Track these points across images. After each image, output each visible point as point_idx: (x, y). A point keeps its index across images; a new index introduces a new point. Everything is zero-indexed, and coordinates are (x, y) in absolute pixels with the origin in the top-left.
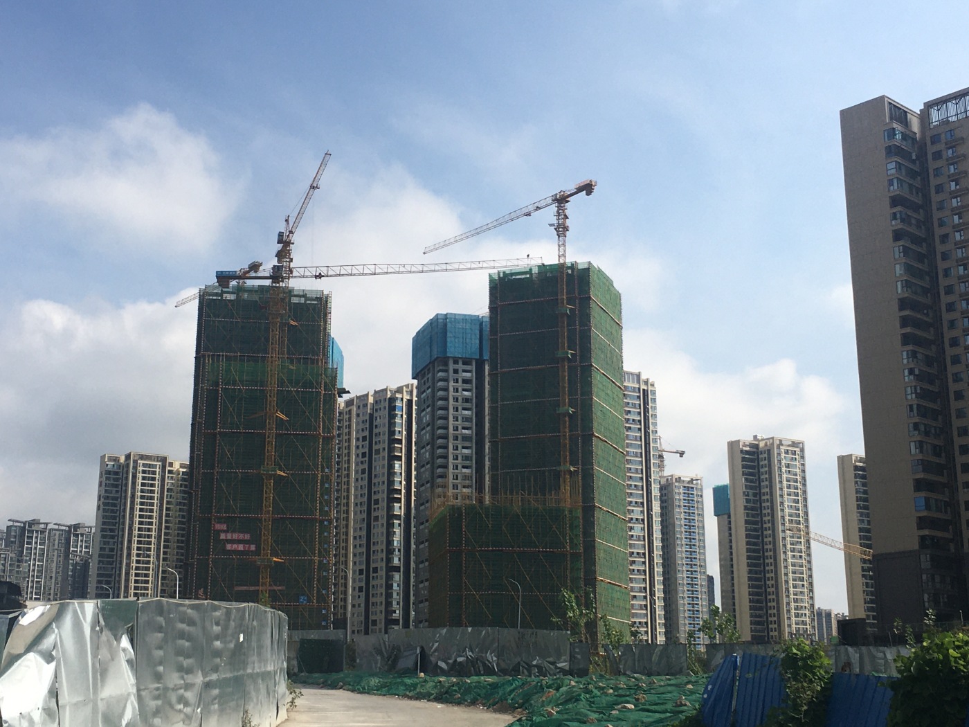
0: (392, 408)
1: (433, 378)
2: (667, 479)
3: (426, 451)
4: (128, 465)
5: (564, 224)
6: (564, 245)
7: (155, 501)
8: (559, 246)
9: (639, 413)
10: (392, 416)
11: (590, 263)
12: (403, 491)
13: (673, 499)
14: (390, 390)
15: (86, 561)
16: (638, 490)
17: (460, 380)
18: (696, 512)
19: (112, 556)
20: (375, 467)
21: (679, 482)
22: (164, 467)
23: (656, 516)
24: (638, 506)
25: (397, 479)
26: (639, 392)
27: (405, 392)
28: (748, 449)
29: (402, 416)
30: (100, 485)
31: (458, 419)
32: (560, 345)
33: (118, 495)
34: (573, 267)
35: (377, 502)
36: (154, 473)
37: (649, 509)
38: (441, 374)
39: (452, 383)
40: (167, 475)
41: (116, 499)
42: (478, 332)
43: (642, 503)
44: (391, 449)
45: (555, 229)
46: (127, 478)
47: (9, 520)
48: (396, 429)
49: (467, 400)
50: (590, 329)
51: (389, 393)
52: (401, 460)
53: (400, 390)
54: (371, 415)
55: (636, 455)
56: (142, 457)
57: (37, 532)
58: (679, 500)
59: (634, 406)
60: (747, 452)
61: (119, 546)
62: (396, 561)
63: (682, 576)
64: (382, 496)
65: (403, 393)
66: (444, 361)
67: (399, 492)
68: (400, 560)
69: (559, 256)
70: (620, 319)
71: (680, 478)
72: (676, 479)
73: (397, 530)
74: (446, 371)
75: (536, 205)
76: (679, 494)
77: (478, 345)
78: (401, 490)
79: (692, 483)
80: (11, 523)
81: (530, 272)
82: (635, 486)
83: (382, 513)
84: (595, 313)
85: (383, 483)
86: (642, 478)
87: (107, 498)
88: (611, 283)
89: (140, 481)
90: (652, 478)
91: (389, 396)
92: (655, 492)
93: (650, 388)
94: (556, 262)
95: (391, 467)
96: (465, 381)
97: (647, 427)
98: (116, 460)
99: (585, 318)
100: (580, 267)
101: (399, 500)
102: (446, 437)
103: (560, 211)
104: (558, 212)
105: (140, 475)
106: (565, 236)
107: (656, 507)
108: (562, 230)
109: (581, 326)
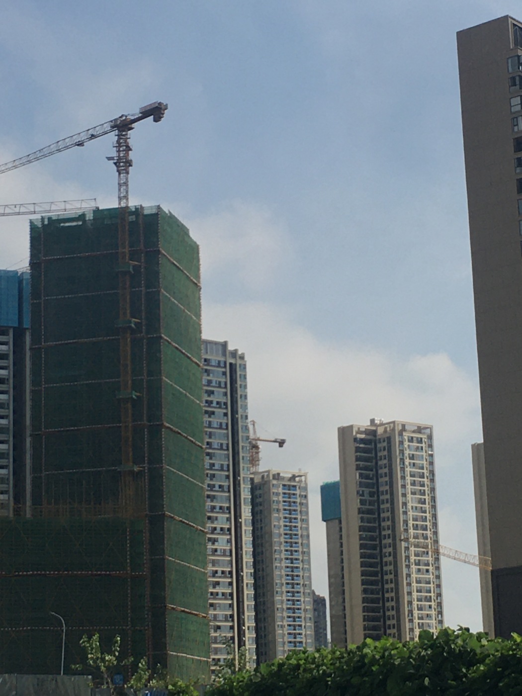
2: (263, 477)
5: (126, 157)
6: (126, 184)
8: (120, 185)
9: (225, 394)
11: (159, 207)
13: (269, 502)
16: (223, 491)
18: (299, 517)
21: (278, 479)
23: (245, 525)
24: (223, 513)
26: (225, 367)
28: (363, 436)
32: (121, 312)
34: (138, 211)
37: (237, 515)
42: (16, 293)
43: (229, 508)
45: (115, 163)
50: (159, 292)
55: (221, 447)
58: (278, 502)
59: (219, 385)
60: (362, 441)
63: (281, 599)
69: (120, 199)
70: (198, 277)
71: (279, 474)
72: (274, 476)
75: (90, 132)
76: (278, 494)
77: (16, 310)
79: (294, 481)
81: (82, 217)
82: (220, 486)
84: (166, 271)
86: (228, 477)
88: (186, 232)
90: (243, 476)
92: (245, 493)
93: (239, 362)
94: (116, 206)
97: (234, 411)
99: (153, 278)
100: (146, 212)
103: (121, 141)
104: (118, 142)
106: (128, 173)
107: (246, 513)
108: (123, 164)
109: (147, 287)
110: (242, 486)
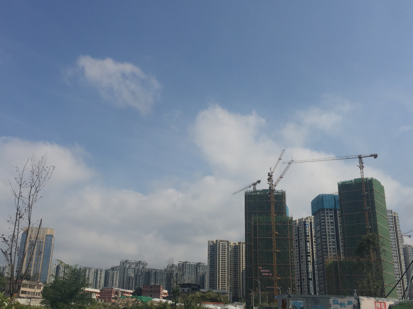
0: (305, 225)
1: (320, 215)
2: (405, 246)
3: (319, 240)
4: (217, 244)
5: (362, 165)
6: (363, 172)
7: (226, 256)
8: (361, 173)
9: (393, 224)
10: (305, 228)
11: (372, 177)
12: (311, 253)
13: (408, 253)
14: (304, 219)
15: (204, 275)
16: (395, 251)
17: (329, 216)
19: (213, 274)
20: (301, 245)
21: (410, 247)
22: (228, 244)
23: (402, 261)
24: (396, 257)
25: (308, 249)
26: (392, 217)
27: (309, 219)
29: (308, 227)
30: (208, 250)
31: (329, 229)
32: (364, 206)
33: (214, 254)
34: (366, 179)
35: (302, 256)
36: (225, 246)
37: (400, 258)
38: (322, 214)
39: (326, 218)
40: (229, 247)
41: (213, 255)
42: (334, 200)
44: (306, 239)
45: (359, 167)
46: (217, 248)
47: (179, 261)
48: (307, 232)
49: (332, 223)
50: (374, 200)
51: (303, 220)
52: (309, 242)
53: (307, 218)
54: (298, 227)
55: (393, 239)
56: (221, 241)
57: (187, 265)
58: (411, 253)
59: (391, 222)
61: (216, 270)
62: (310, 277)
64: (304, 255)
65: (308, 219)
66: (323, 210)
67: (310, 253)
68: (311, 276)
69: (361, 176)
70: (384, 195)
71: (410, 245)
72: (408, 246)
73: (310, 266)
74: (324, 213)
76: (410, 251)
77: (334, 204)
78: (310, 252)
80: (179, 263)
81: (351, 181)
82: (394, 250)
83: (304, 260)
84: (375, 194)
85: (304, 250)
86: (396, 247)
87: (211, 255)
88: (380, 183)
89: (221, 249)
90: (400, 247)
91: (303, 221)
92: (402, 252)
93: (396, 215)
94: (360, 178)
95: (306, 244)
96: (331, 216)
97: (396, 229)
98: (213, 242)
99: (372, 196)
100: (369, 179)
101: (310, 256)
102: (326, 235)
104: (360, 162)
105: (221, 247)
106: (363, 169)
107: (402, 257)
108: (362, 167)
109: (371, 199)
110: (400, 250)
